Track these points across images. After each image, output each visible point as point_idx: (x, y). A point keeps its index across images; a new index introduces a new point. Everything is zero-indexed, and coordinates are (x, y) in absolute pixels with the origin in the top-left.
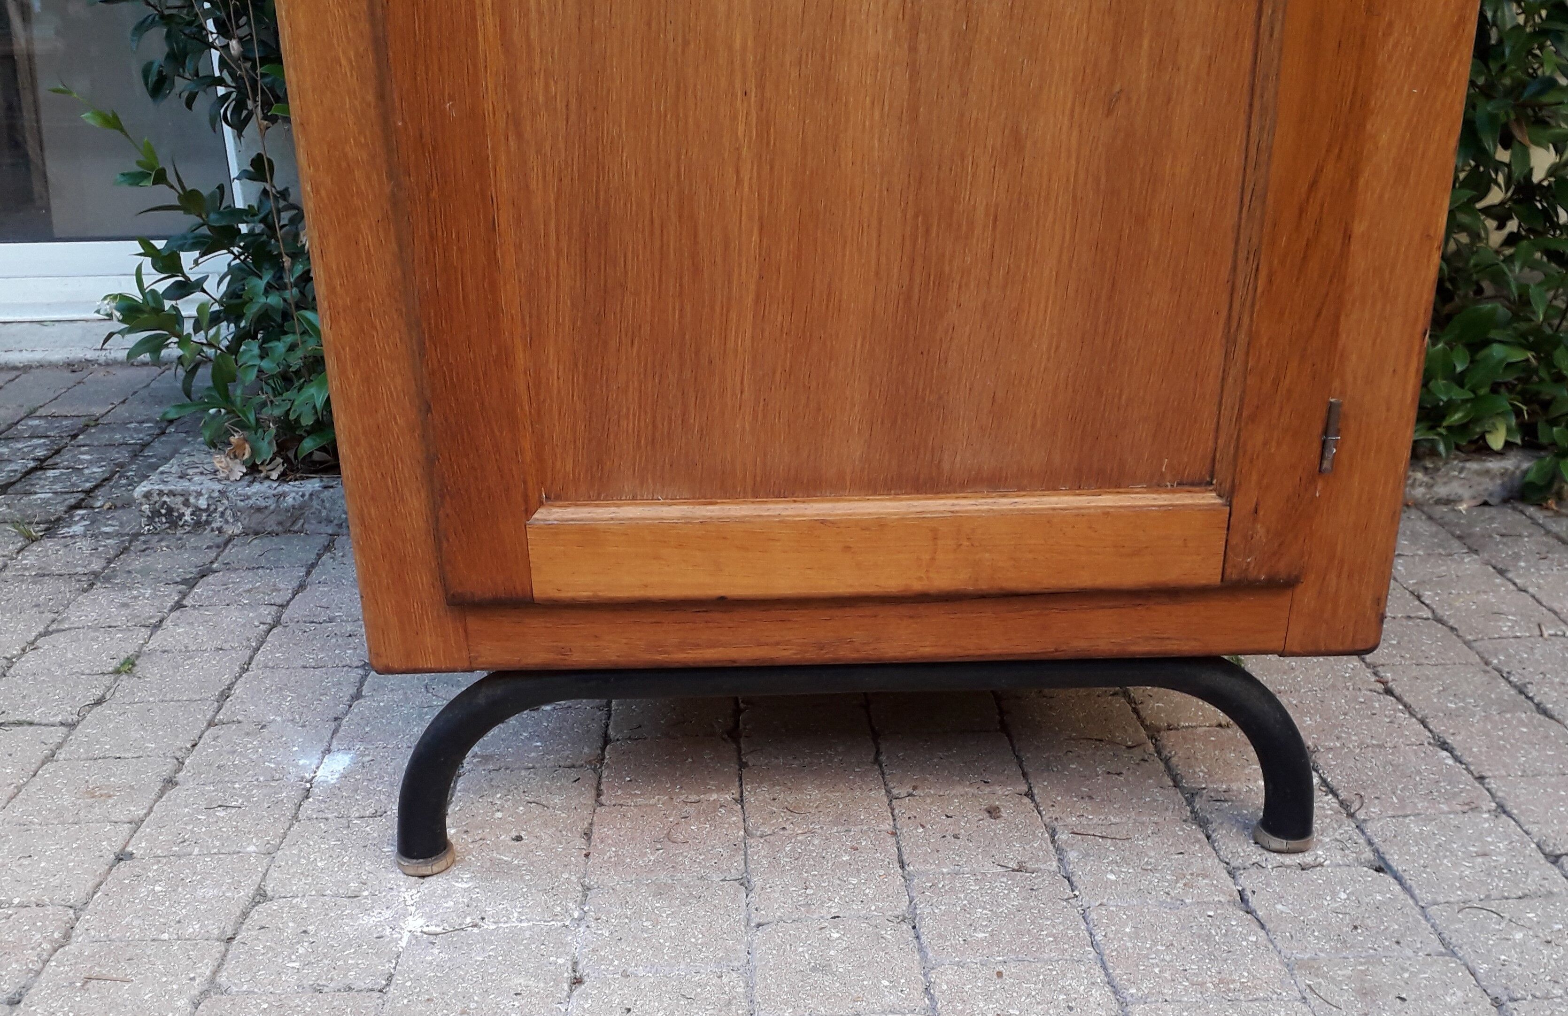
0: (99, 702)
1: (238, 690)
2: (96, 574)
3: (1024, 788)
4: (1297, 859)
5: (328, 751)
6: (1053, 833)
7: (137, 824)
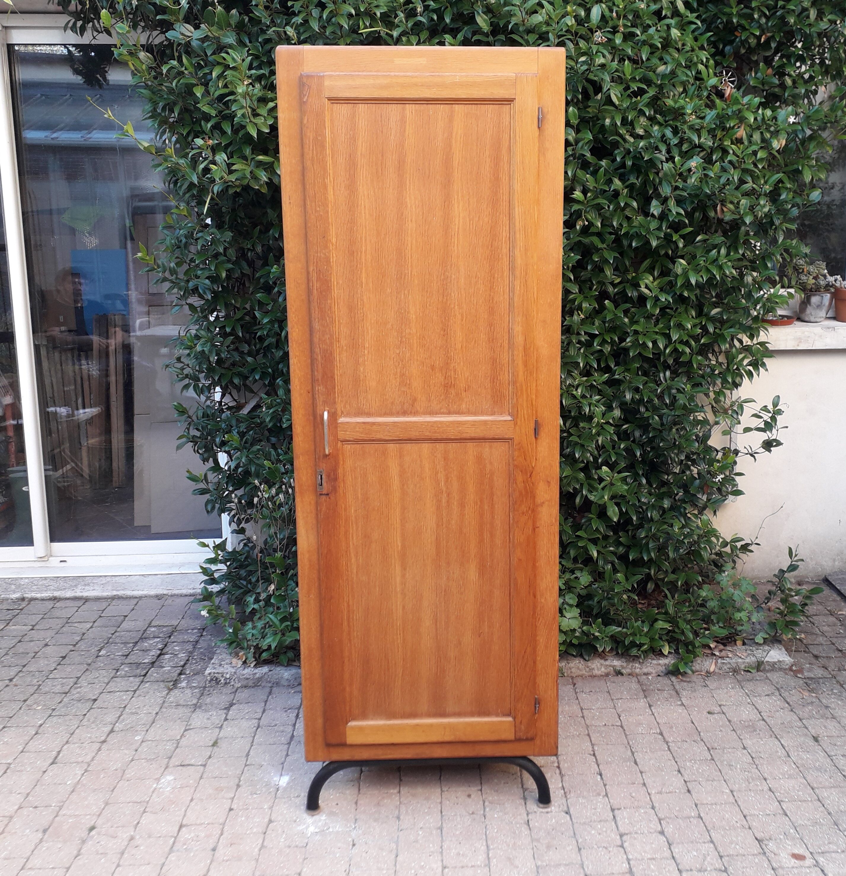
0: (210, 757)
1: (252, 753)
2: (195, 705)
3: (480, 788)
4: (546, 810)
5: (281, 775)
6: (484, 802)
7: (233, 799)
